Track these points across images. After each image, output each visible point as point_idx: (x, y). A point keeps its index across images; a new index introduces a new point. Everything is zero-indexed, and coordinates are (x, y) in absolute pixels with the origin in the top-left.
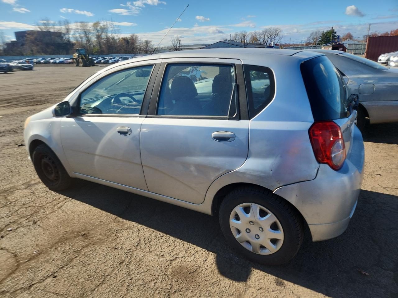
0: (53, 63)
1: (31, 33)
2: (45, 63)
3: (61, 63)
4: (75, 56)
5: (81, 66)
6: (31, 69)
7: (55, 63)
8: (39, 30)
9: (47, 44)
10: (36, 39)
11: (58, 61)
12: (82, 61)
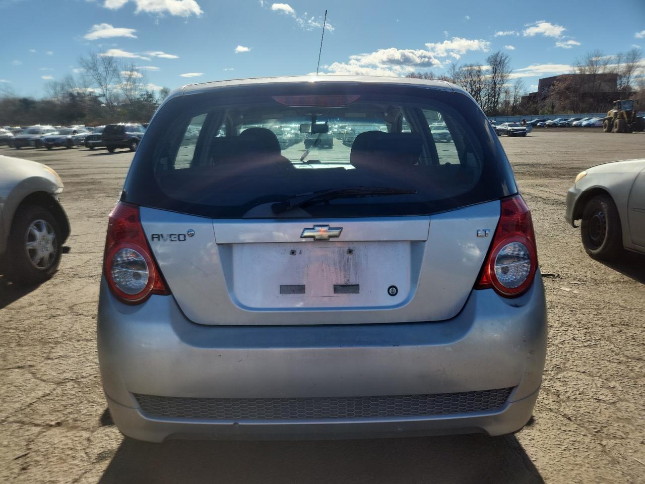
0: (576, 126)
1: (563, 78)
2: (563, 126)
3: (589, 126)
4: (610, 114)
5: (614, 132)
6: (523, 134)
7: (579, 127)
8: (578, 72)
9: (584, 96)
10: (567, 88)
11: (584, 123)
12: (618, 123)
